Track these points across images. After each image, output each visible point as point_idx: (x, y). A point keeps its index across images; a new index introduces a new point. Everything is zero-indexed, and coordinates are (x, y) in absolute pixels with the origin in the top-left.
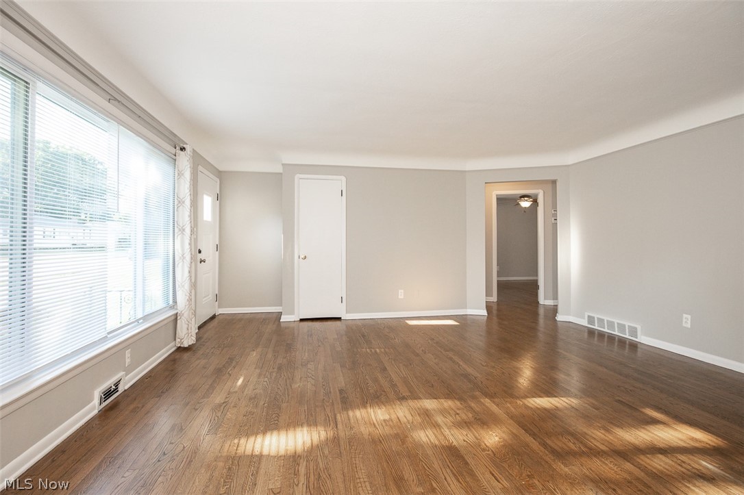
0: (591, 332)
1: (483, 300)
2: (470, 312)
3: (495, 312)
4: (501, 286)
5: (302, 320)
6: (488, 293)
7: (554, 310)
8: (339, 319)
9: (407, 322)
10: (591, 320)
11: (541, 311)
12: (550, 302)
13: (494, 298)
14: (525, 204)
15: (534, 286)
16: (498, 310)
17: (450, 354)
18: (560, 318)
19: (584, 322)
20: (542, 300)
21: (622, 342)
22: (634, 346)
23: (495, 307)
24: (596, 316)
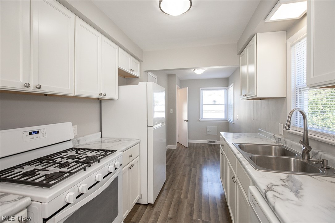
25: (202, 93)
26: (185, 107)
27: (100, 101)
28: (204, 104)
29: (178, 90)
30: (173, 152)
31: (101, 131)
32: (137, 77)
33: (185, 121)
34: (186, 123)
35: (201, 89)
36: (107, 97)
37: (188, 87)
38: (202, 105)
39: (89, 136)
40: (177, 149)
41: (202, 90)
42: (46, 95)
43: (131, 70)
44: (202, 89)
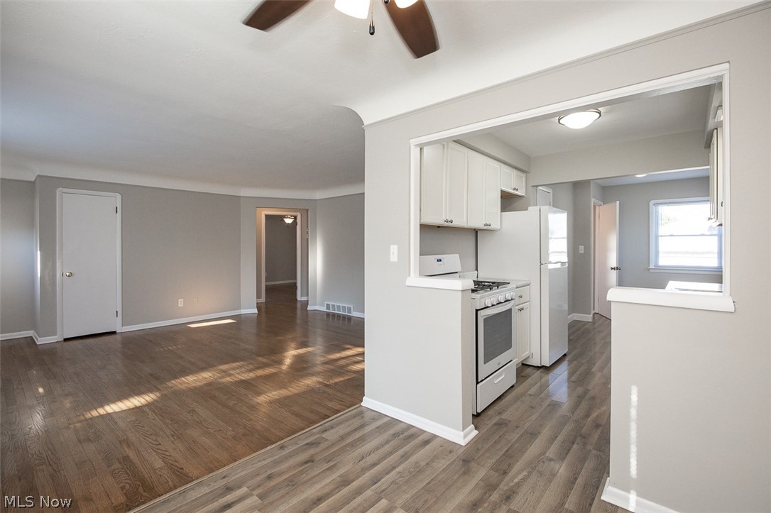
0: (328, 314)
1: (254, 301)
2: (243, 311)
3: (263, 309)
4: (268, 289)
5: (66, 340)
6: (258, 296)
7: (306, 303)
8: (114, 333)
9: (189, 326)
10: (328, 306)
11: (299, 305)
12: (304, 299)
13: (263, 300)
14: (288, 221)
15: (294, 286)
16: (266, 308)
17: (232, 340)
18: (309, 308)
19: (324, 309)
20: (299, 298)
21: (344, 317)
22: (350, 318)
23: (263, 306)
24: (331, 303)
25: (657, 212)
26: (613, 242)
27: (476, 232)
28: (660, 234)
29: (597, 208)
30: (584, 325)
31: (477, 270)
32: (521, 197)
33: (612, 269)
34: (614, 273)
35: (652, 203)
36: (492, 227)
37: (618, 202)
38: (657, 237)
39: (468, 273)
40: (594, 323)
41: (654, 204)
42: (439, 227)
43: (514, 189)
44: (656, 204)
